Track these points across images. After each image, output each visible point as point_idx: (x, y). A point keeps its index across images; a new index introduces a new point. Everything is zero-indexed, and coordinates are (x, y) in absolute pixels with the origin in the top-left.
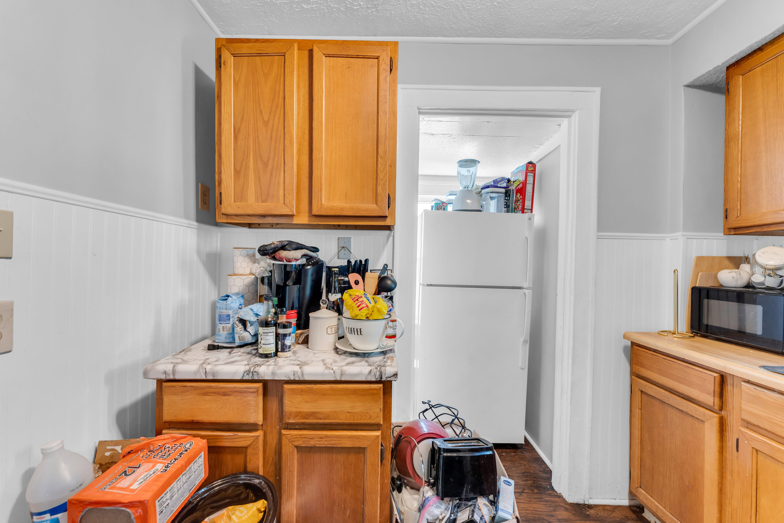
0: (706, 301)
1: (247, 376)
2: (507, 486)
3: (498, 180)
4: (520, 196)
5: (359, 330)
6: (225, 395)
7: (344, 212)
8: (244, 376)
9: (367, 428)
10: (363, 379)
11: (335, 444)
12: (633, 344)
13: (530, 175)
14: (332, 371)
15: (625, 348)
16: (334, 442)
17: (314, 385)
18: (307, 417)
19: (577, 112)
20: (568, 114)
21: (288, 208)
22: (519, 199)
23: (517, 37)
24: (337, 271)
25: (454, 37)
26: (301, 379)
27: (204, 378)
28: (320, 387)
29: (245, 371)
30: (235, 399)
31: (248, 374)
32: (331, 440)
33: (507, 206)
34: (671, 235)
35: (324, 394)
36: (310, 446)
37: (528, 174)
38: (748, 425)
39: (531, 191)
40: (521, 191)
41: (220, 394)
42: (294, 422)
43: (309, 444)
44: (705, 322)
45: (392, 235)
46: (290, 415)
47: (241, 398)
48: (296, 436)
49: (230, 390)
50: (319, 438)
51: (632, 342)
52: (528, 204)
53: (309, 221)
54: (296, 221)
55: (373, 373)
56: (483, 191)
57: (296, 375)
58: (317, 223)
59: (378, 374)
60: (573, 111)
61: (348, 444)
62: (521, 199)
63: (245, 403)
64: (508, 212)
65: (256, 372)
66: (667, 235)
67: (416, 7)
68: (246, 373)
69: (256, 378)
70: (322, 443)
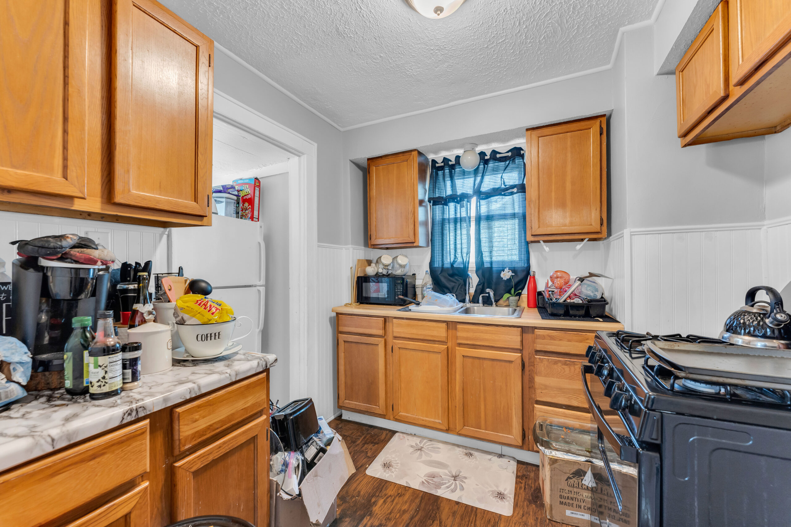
0: (364, 284)
1: (129, 417)
2: (321, 421)
3: (227, 186)
4: (249, 206)
5: (217, 334)
6: (94, 458)
7: (160, 205)
8: (123, 419)
9: (252, 419)
10: (254, 372)
11: (232, 446)
12: (338, 314)
13: (257, 189)
14: (228, 375)
15: (331, 318)
16: (232, 444)
17: (209, 397)
18: (204, 433)
19: (305, 156)
20: (300, 154)
21: (75, 186)
22: (248, 208)
23: (272, 80)
24: (146, 276)
25: (226, 48)
26: (197, 395)
27: (50, 449)
28: (216, 395)
29: (125, 412)
30: (112, 455)
31: (129, 414)
32: (229, 445)
33: (237, 213)
34: (345, 246)
35: (220, 400)
36: (208, 462)
37: (256, 188)
38: (395, 338)
39: (258, 203)
40: (251, 201)
41: (84, 461)
42: (191, 446)
43: (208, 461)
44: (364, 295)
45: (167, 233)
46: (186, 441)
47: (122, 450)
48: (193, 461)
49: (103, 447)
50: (217, 449)
51: (337, 313)
52: (256, 213)
53: (102, 209)
54: (78, 205)
55: (260, 365)
56: (214, 195)
57: (192, 392)
58: (115, 213)
59: (264, 363)
60: (303, 154)
61: (243, 440)
62: (249, 208)
63: (129, 454)
64: (237, 217)
65: (141, 407)
66: (344, 246)
67: (212, 7)
68: (127, 415)
69: (141, 414)
70: (220, 452)
